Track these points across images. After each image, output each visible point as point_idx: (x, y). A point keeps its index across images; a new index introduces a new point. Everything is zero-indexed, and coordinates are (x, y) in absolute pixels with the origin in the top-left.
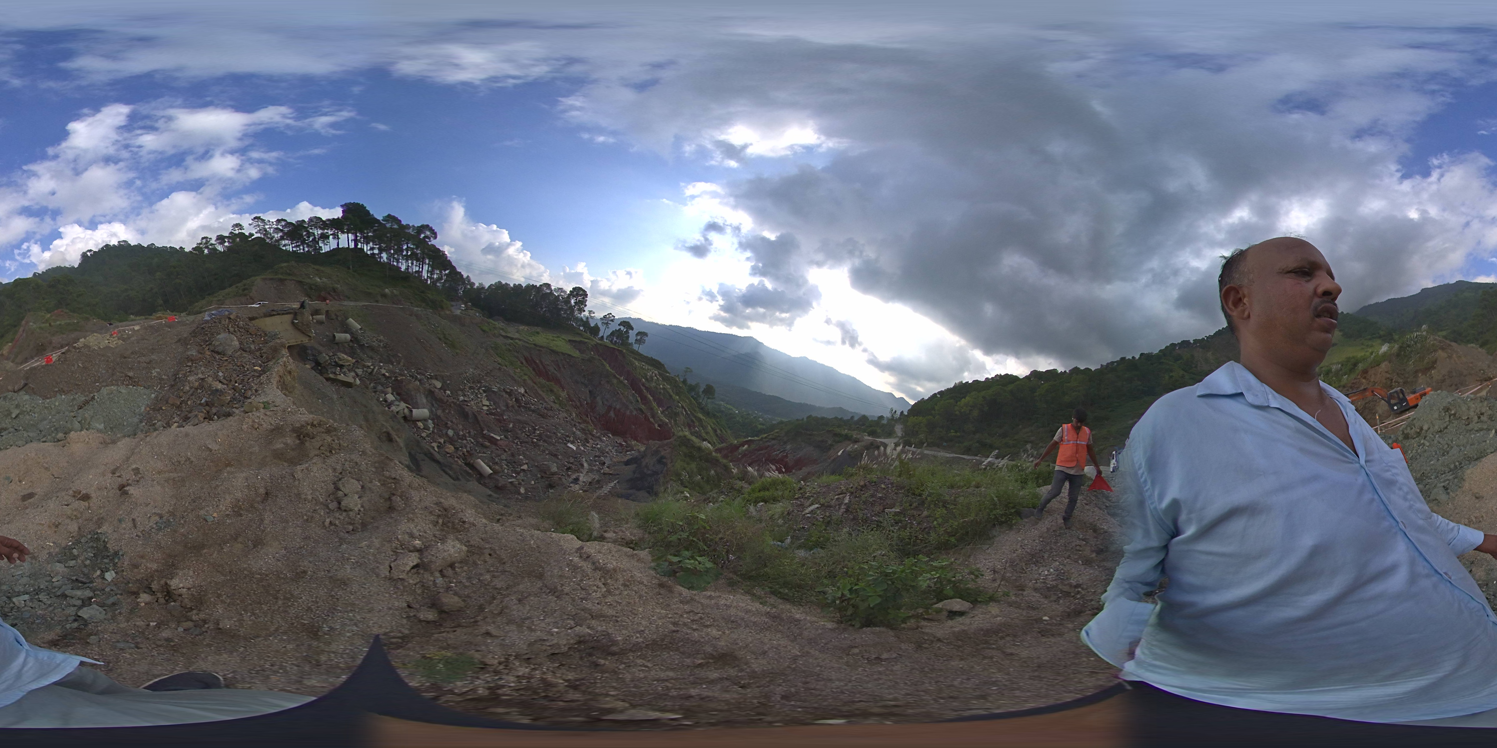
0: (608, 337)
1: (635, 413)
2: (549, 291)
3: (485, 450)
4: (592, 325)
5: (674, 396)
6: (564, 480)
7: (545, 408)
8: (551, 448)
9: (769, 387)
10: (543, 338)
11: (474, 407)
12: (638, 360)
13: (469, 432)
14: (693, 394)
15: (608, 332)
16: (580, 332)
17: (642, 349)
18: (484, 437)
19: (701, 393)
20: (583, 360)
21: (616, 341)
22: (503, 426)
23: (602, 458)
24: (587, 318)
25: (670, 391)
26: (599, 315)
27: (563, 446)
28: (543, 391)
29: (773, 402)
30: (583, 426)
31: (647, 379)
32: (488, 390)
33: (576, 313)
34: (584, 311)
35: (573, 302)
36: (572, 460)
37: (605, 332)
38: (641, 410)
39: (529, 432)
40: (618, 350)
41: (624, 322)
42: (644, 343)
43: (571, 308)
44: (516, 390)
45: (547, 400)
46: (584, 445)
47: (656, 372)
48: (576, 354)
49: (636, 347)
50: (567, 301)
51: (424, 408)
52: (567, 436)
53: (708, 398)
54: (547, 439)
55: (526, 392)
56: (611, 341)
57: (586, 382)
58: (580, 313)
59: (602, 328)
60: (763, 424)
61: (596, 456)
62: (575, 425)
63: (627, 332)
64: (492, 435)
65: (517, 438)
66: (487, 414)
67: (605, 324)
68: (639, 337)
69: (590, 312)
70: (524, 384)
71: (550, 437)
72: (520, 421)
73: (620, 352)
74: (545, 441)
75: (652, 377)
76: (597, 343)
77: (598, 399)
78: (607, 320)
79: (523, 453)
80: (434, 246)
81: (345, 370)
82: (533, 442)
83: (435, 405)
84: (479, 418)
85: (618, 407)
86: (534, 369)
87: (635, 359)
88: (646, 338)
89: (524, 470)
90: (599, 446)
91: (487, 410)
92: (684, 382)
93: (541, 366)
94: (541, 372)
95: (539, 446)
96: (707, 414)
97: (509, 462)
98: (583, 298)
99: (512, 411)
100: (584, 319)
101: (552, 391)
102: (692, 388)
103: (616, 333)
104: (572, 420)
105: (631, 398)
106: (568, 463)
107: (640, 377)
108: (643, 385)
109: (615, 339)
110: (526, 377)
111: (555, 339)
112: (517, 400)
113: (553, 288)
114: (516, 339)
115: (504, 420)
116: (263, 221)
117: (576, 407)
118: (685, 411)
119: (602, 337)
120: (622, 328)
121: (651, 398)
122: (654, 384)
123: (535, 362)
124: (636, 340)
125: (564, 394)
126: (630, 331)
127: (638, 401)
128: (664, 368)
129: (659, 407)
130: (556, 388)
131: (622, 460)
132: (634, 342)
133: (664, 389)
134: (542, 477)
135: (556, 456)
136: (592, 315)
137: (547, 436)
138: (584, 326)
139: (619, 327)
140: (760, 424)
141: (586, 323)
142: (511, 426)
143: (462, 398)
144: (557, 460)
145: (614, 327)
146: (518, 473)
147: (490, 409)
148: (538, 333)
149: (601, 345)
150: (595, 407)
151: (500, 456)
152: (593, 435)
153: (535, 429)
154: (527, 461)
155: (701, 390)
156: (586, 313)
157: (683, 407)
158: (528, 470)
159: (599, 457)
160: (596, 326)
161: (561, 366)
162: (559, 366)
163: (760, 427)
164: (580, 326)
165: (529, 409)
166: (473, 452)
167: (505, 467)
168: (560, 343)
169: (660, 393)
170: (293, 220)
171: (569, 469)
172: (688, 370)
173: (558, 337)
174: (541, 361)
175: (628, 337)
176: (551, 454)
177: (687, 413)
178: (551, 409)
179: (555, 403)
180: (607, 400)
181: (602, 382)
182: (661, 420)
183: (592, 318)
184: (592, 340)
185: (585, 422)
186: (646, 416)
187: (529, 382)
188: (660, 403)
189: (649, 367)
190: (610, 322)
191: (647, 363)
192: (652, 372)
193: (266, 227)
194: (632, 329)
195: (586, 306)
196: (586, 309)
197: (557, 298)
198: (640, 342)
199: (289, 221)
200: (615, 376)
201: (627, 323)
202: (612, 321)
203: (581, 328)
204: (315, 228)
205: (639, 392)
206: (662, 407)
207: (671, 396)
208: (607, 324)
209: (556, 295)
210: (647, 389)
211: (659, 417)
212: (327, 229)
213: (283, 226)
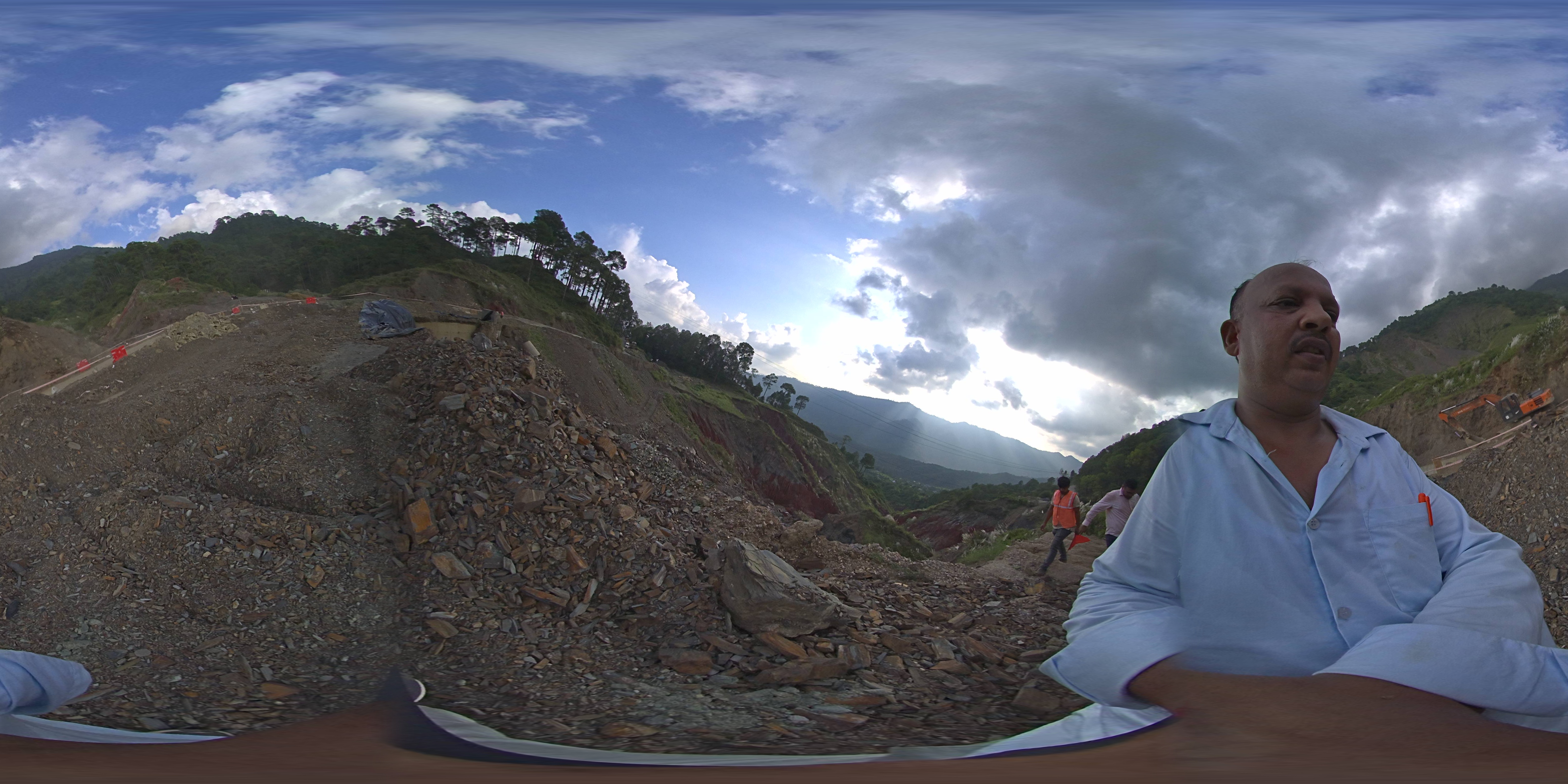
0: (768, 398)
1: (798, 482)
2: (716, 343)
4: (755, 385)
5: (833, 464)
9: (927, 455)
10: (711, 394)
12: (798, 426)
14: (851, 463)
15: (769, 393)
16: (743, 391)
17: (803, 414)
19: (859, 462)
20: (748, 422)
21: (776, 404)
24: (751, 377)
25: (829, 460)
26: (763, 373)
29: (935, 471)
31: (806, 446)
33: (740, 370)
34: (749, 369)
35: (738, 357)
37: (766, 393)
38: (804, 479)
40: (780, 414)
41: (786, 384)
42: (804, 407)
43: (736, 364)
47: (816, 438)
48: (740, 415)
49: (796, 411)
50: (733, 355)
53: (867, 468)
56: (771, 403)
57: (751, 446)
58: (744, 371)
59: (764, 388)
60: (924, 495)
63: (788, 395)
67: (767, 384)
68: (799, 401)
69: (754, 370)
73: (782, 416)
75: (811, 444)
76: (759, 404)
77: (762, 465)
78: (771, 379)
80: (616, 276)
85: (782, 475)
86: (702, 428)
87: (795, 424)
88: (807, 403)
92: (843, 450)
93: (707, 425)
94: (708, 431)
96: (866, 484)
98: (749, 355)
100: (747, 377)
101: (720, 454)
102: (850, 457)
103: (778, 396)
105: (795, 466)
107: (800, 443)
108: (804, 452)
109: (775, 401)
111: (720, 396)
113: (722, 340)
114: (685, 392)
116: (439, 210)
117: (740, 472)
118: (845, 480)
119: (763, 398)
120: (784, 390)
121: (812, 466)
122: (813, 452)
123: (702, 420)
124: (796, 404)
126: (792, 395)
127: (801, 470)
128: (823, 434)
129: (819, 476)
130: (723, 451)
132: (794, 405)
133: (823, 457)
136: (756, 373)
138: (746, 384)
139: (781, 389)
140: (921, 494)
141: (749, 382)
145: (776, 388)
148: (704, 387)
149: (763, 406)
150: (759, 473)
155: (861, 458)
156: (750, 371)
157: (842, 477)
160: (759, 387)
161: (726, 426)
162: (724, 426)
163: (921, 497)
164: (742, 383)
168: (724, 401)
169: (819, 461)
170: (473, 216)
172: (846, 438)
173: (722, 394)
174: (708, 419)
175: (789, 401)
177: (846, 483)
180: (771, 467)
181: (767, 448)
182: (822, 490)
183: (754, 376)
184: (754, 400)
186: (809, 485)
188: (820, 472)
189: (809, 434)
190: (772, 383)
191: (807, 429)
192: (812, 439)
193: (442, 217)
194: (794, 392)
195: (751, 363)
196: (751, 367)
197: (723, 352)
198: (800, 406)
199: (468, 216)
200: (780, 443)
201: (789, 386)
202: (774, 382)
203: (743, 386)
204: (496, 229)
205: (801, 460)
206: (823, 476)
207: (830, 465)
208: (769, 384)
209: (723, 348)
210: (808, 456)
211: (819, 487)
212: (508, 233)
213: (460, 220)
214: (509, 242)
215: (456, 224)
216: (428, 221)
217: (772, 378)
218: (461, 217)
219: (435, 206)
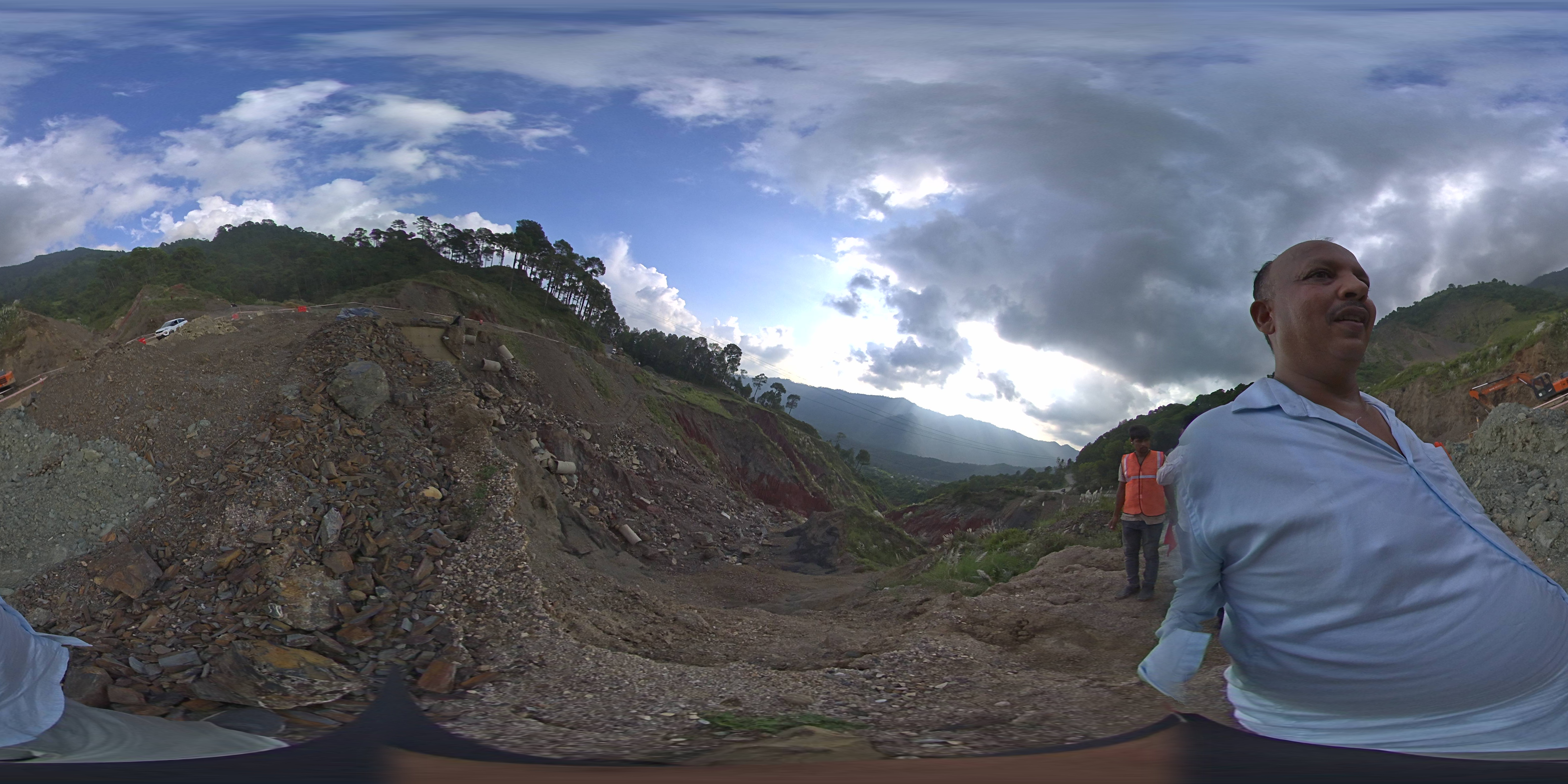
0: (759, 398)
1: (789, 481)
2: (703, 346)
3: (633, 515)
4: (744, 386)
5: (827, 462)
6: (720, 551)
7: (697, 473)
8: (704, 516)
9: (925, 449)
10: (696, 395)
11: (624, 466)
12: (790, 425)
13: (617, 493)
14: (847, 460)
15: (760, 394)
16: (732, 392)
17: (794, 413)
18: (633, 499)
19: (854, 459)
20: (736, 422)
21: (767, 404)
22: (652, 489)
23: (758, 528)
24: (740, 378)
25: (823, 457)
26: (752, 374)
27: (717, 514)
28: (695, 454)
29: (931, 465)
30: (735, 493)
31: (799, 445)
32: (639, 448)
33: (729, 371)
34: (737, 370)
35: (726, 359)
36: (727, 530)
37: (756, 393)
38: (795, 477)
39: (680, 497)
40: (770, 413)
41: (777, 384)
42: (796, 406)
43: (725, 365)
44: (668, 451)
45: (699, 464)
46: (738, 514)
47: (809, 437)
48: (728, 415)
49: (787, 410)
50: (720, 357)
51: (569, 460)
52: (721, 504)
53: (862, 464)
54: (699, 506)
55: (677, 453)
56: (762, 403)
57: (738, 445)
58: (733, 372)
59: (754, 389)
60: (922, 489)
61: (751, 526)
62: (727, 492)
63: (779, 394)
64: (642, 498)
65: (668, 503)
66: (637, 474)
67: (757, 384)
68: (791, 401)
69: (743, 371)
70: (676, 445)
71: (703, 504)
72: (670, 484)
73: (773, 416)
74: (697, 508)
75: (804, 443)
76: (749, 405)
77: (751, 465)
78: (760, 380)
79: (674, 520)
80: (597, 281)
81: (490, 404)
82: (684, 508)
83: (582, 458)
84: (629, 478)
85: (771, 474)
86: (685, 429)
87: (787, 423)
88: (798, 402)
89: (675, 539)
90: (753, 515)
91: (637, 470)
92: (837, 447)
93: (692, 426)
94: (692, 432)
95: (690, 513)
96: (861, 480)
97: (659, 531)
99: (663, 473)
100: (737, 378)
101: (704, 454)
102: (846, 454)
103: (768, 396)
104: (725, 486)
105: (785, 465)
106: (724, 533)
107: (791, 442)
108: (796, 451)
109: (766, 402)
110: (678, 437)
111: (708, 397)
112: (668, 461)
113: (709, 342)
114: (669, 394)
115: (655, 482)
116: (429, 222)
117: (727, 472)
118: (840, 478)
119: (753, 398)
120: (774, 390)
121: (804, 465)
122: (806, 450)
123: (687, 421)
124: (788, 403)
125: (717, 458)
126: (782, 394)
127: (792, 468)
128: (817, 433)
129: (812, 475)
130: (708, 452)
131: (781, 531)
132: (785, 405)
133: (817, 455)
134: (696, 548)
135: (709, 525)
136: (745, 374)
137: (699, 503)
138: (735, 385)
139: (771, 389)
140: (919, 489)
141: (737, 383)
142: (661, 489)
143: (611, 454)
144: (710, 530)
145: (766, 388)
146: (668, 543)
147: (640, 469)
148: (690, 389)
149: (752, 407)
150: (747, 473)
151: (649, 522)
152: (746, 504)
153: (687, 495)
154: (679, 530)
155: (855, 455)
156: (739, 373)
157: (837, 474)
158: (680, 539)
159: (755, 527)
160: (748, 387)
161: (713, 427)
162: (710, 426)
163: (921, 491)
164: (731, 385)
165: (681, 472)
166: (620, 515)
167: (655, 534)
168: (713, 403)
169: (813, 459)
170: (461, 227)
171: (724, 539)
172: (841, 435)
173: (710, 396)
174: (692, 420)
175: (780, 400)
176: (704, 522)
177: (841, 481)
178: (703, 474)
179: (707, 467)
180: (760, 467)
181: (755, 448)
182: (816, 488)
183: (744, 377)
184: (744, 401)
185: (736, 489)
186: (801, 484)
187: (681, 442)
188: (813, 470)
189: (802, 433)
190: (762, 383)
191: (798, 428)
192: (804, 438)
193: (431, 229)
194: (784, 391)
195: (739, 364)
196: (739, 368)
197: (711, 354)
198: (791, 405)
199: (456, 227)
200: (769, 441)
201: (779, 385)
202: (764, 382)
203: (732, 388)
204: (482, 240)
205: (793, 459)
206: (816, 474)
207: (824, 463)
208: (759, 385)
209: (711, 350)
210: (799, 455)
211: (812, 485)
212: (494, 244)
213: (448, 232)
214: (495, 253)
215: (446, 236)
216: (418, 233)
217: (762, 378)
218: (450, 229)
219: (424, 219)
